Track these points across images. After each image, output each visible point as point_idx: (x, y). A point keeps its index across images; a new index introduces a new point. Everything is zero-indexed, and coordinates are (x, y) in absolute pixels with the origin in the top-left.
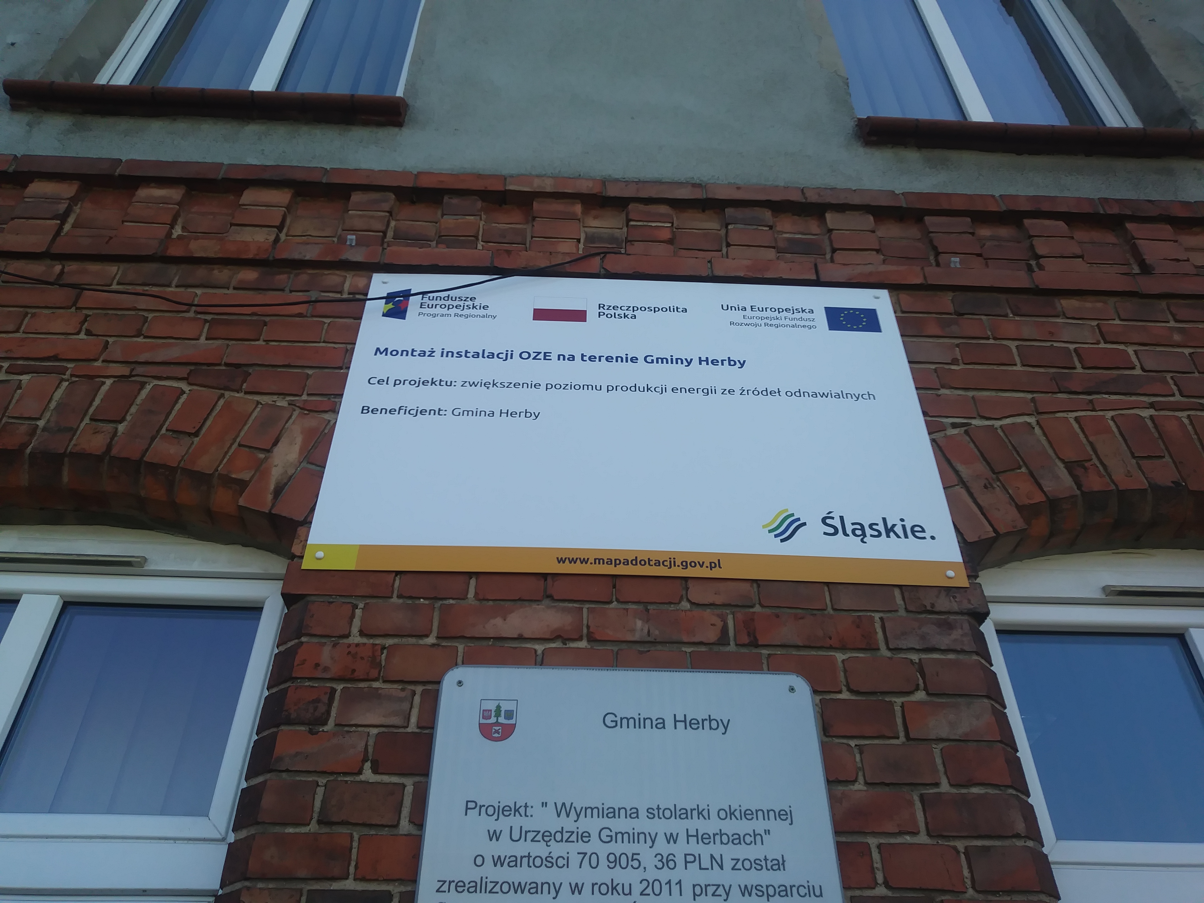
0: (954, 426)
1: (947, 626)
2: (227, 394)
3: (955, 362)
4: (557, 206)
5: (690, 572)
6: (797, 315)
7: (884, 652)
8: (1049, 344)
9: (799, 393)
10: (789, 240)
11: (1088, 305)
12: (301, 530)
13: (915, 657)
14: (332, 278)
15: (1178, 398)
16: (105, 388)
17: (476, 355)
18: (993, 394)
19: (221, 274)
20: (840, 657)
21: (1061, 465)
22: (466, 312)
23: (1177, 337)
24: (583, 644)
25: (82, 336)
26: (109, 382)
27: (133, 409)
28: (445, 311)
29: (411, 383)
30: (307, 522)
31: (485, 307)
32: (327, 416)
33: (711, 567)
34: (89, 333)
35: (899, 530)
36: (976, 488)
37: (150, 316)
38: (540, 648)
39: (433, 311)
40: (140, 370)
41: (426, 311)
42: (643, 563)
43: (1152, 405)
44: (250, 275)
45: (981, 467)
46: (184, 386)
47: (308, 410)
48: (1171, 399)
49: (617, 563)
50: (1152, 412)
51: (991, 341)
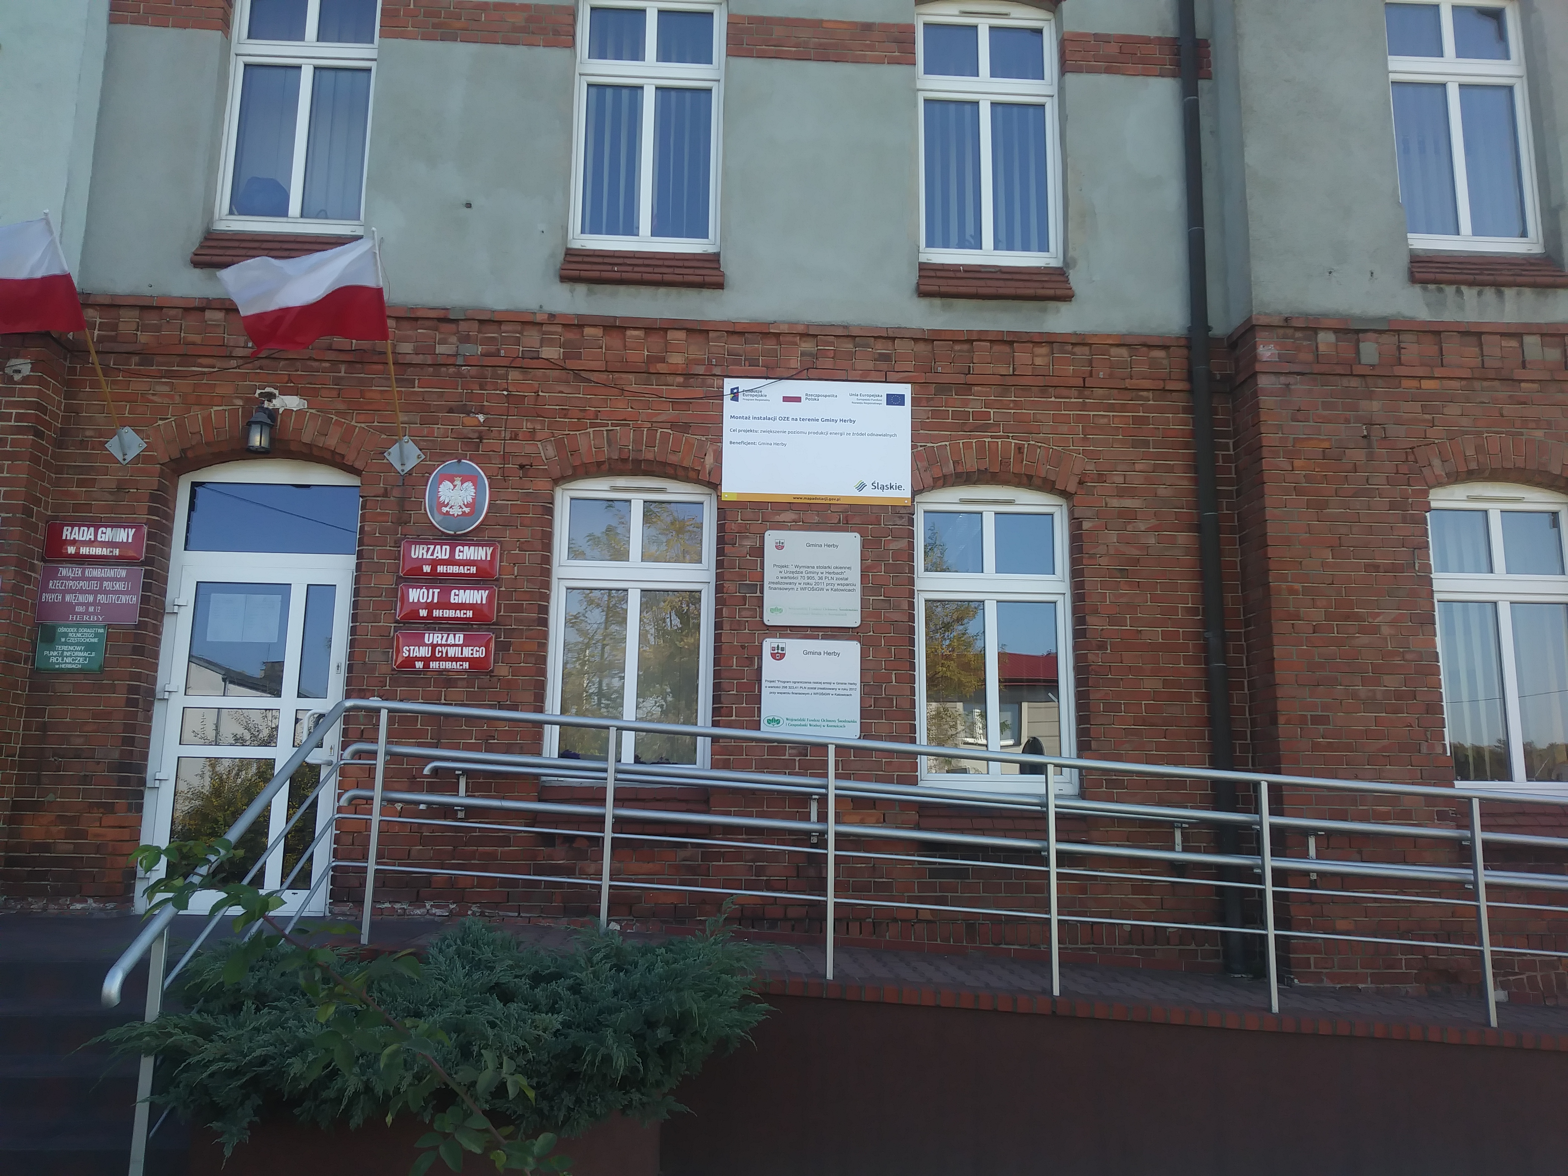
0: (921, 446)
1: (901, 518)
2: (685, 435)
3: (928, 418)
4: (789, 338)
5: (831, 502)
6: (876, 398)
7: (883, 526)
8: (963, 409)
9: (872, 435)
10: (880, 354)
11: (984, 389)
12: (719, 487)
13: (890, 527)
14: (709, 381)
15: (1001, 433)
16: (645, 432)
17: (764, 419)
18: (937, 432)
19: (670, 379)
20: (870, 527)
21: (951, 462)
22: (759, 398)
23: (1011, 405)
24: (801, 523)
25: (630, 409)
26: (645, 429)
27: (657, 442)
28: (752, 398)
29: (744, 431)
30: (720, 484)
31: (766, 396)
32: (719, 444)
33: (838, 500)
34: (632, 408)
35: (894, 487)
36: (922, 471)
37: (650, 399)
38: (789, 524)
39: (747, 398)
40: (654, 425)
41: (745, 397)
42: (818, 499)
43: (992, 437)
44: (680, 379)
45: (926, 464)
46: (669, 431)
47: (713, 442)
48: (999, 434)
49: (811, 499)
50: (990, 440)
51: (944, 408)
